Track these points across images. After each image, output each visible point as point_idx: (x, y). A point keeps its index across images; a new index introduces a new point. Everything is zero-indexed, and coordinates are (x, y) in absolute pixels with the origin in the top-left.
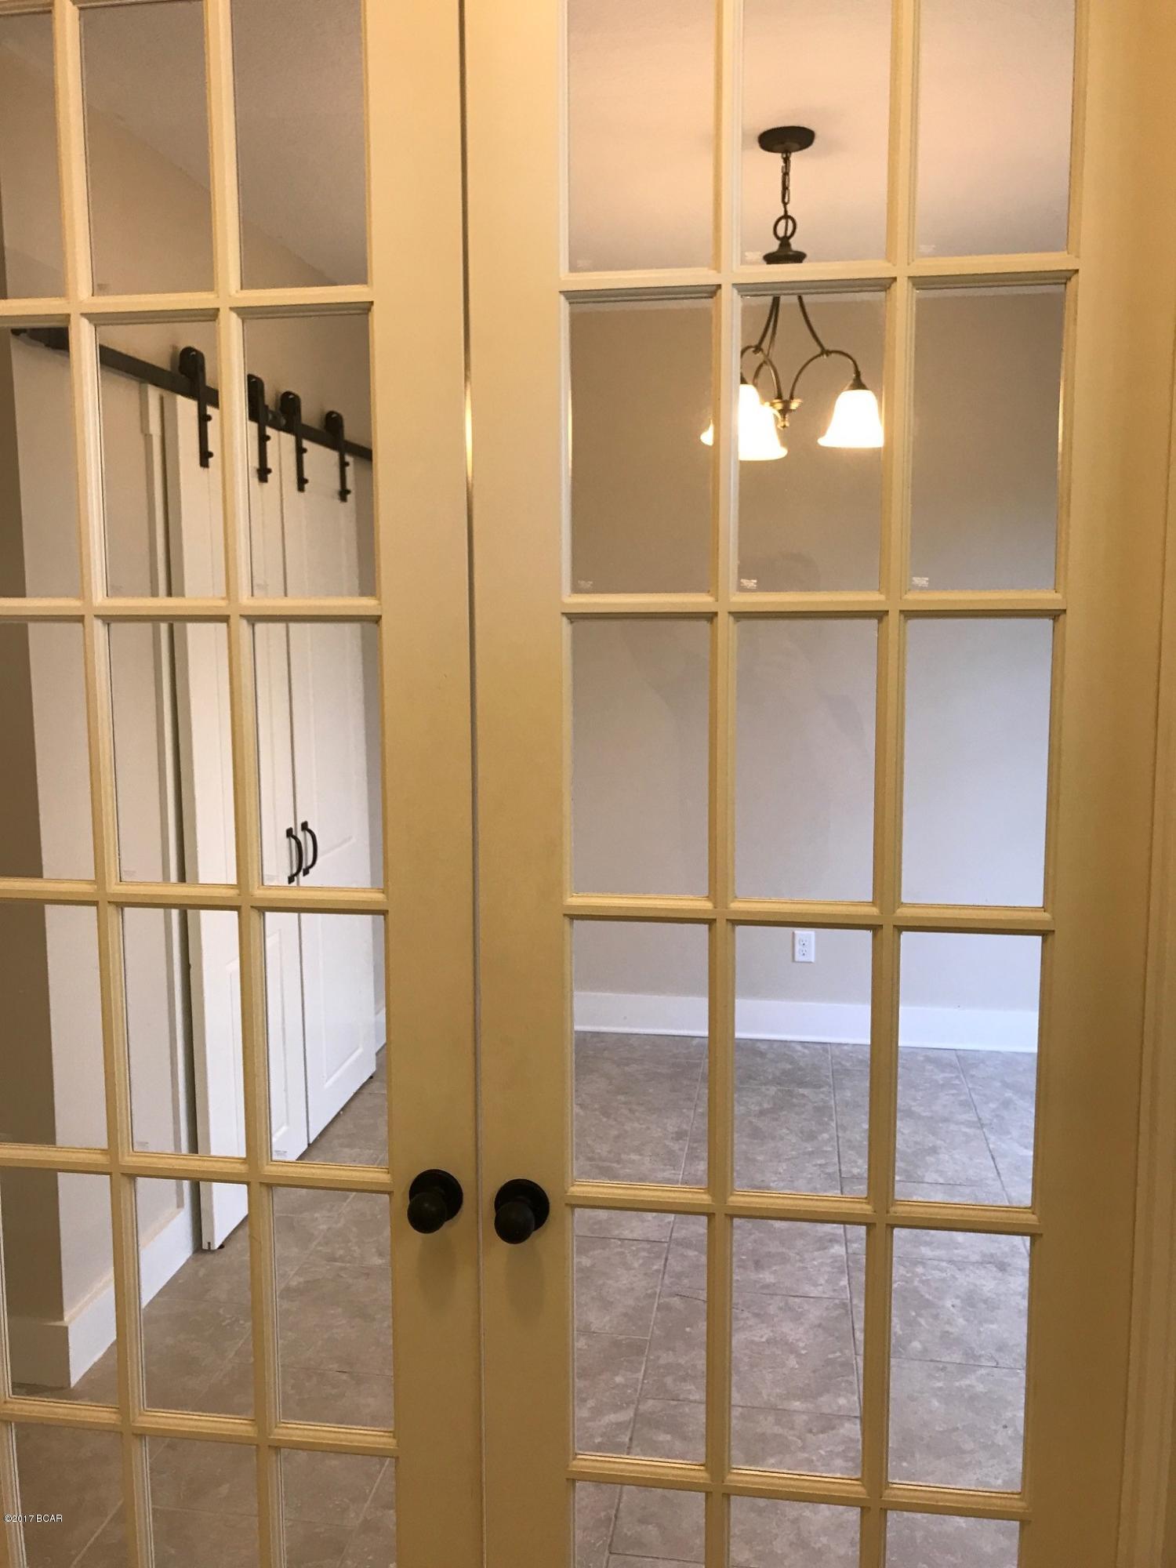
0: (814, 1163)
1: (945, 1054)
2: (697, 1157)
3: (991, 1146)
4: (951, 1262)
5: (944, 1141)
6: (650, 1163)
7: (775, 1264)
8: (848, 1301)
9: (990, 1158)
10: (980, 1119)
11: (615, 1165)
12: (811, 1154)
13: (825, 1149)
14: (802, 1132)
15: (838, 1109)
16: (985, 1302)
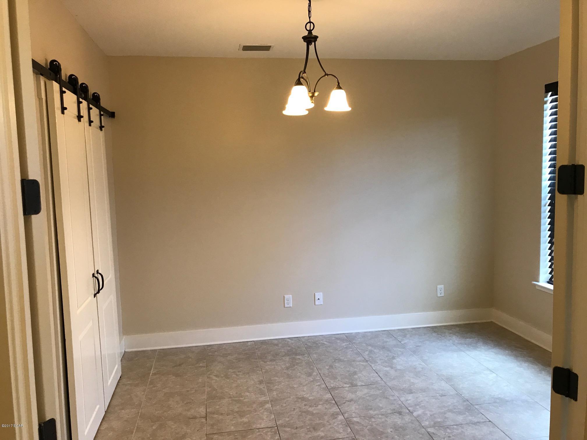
0: (316, 385)
1: (342, 336)
2: (271, 390)
3: (374, 368)
4: (382, 415)
5: (357, 369)
6: (254, 395)
7: (322, 428)
8: (354, 437)
9: (375, 373)
10: (365, 359)
11: (241, 398)
12: (312, 381)
13: (317, 379)
14: (306, 373)
15: (315, 362)
16: (401, 427)
